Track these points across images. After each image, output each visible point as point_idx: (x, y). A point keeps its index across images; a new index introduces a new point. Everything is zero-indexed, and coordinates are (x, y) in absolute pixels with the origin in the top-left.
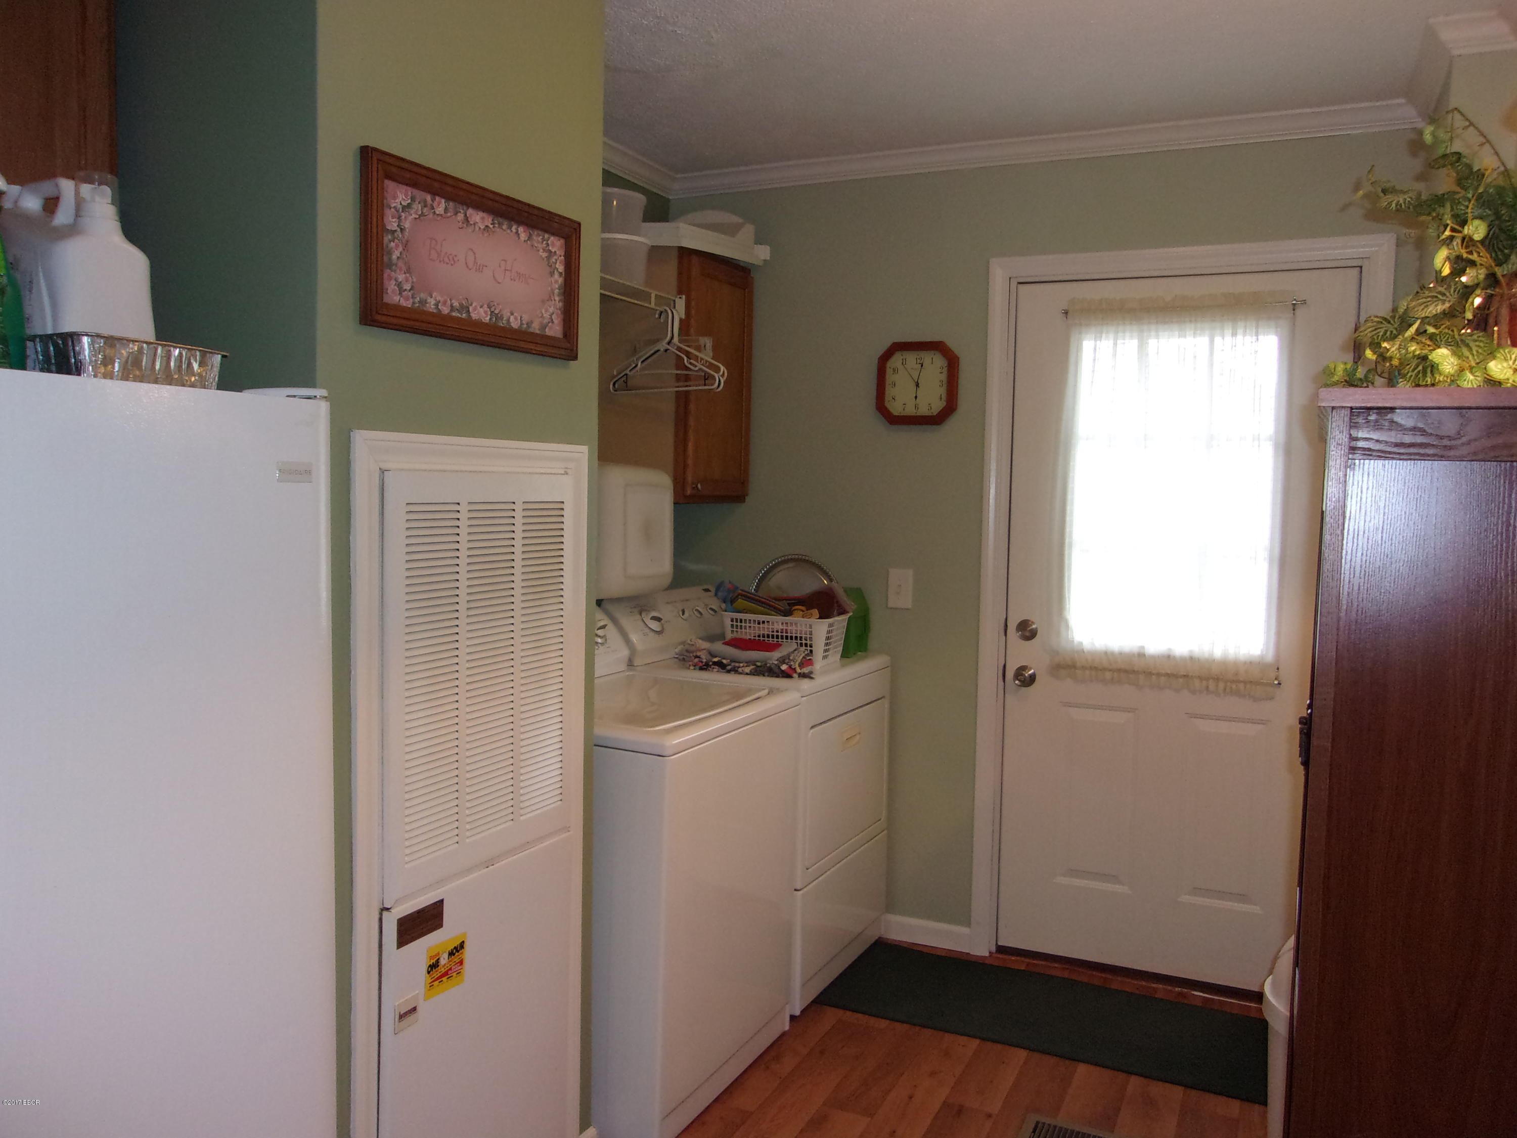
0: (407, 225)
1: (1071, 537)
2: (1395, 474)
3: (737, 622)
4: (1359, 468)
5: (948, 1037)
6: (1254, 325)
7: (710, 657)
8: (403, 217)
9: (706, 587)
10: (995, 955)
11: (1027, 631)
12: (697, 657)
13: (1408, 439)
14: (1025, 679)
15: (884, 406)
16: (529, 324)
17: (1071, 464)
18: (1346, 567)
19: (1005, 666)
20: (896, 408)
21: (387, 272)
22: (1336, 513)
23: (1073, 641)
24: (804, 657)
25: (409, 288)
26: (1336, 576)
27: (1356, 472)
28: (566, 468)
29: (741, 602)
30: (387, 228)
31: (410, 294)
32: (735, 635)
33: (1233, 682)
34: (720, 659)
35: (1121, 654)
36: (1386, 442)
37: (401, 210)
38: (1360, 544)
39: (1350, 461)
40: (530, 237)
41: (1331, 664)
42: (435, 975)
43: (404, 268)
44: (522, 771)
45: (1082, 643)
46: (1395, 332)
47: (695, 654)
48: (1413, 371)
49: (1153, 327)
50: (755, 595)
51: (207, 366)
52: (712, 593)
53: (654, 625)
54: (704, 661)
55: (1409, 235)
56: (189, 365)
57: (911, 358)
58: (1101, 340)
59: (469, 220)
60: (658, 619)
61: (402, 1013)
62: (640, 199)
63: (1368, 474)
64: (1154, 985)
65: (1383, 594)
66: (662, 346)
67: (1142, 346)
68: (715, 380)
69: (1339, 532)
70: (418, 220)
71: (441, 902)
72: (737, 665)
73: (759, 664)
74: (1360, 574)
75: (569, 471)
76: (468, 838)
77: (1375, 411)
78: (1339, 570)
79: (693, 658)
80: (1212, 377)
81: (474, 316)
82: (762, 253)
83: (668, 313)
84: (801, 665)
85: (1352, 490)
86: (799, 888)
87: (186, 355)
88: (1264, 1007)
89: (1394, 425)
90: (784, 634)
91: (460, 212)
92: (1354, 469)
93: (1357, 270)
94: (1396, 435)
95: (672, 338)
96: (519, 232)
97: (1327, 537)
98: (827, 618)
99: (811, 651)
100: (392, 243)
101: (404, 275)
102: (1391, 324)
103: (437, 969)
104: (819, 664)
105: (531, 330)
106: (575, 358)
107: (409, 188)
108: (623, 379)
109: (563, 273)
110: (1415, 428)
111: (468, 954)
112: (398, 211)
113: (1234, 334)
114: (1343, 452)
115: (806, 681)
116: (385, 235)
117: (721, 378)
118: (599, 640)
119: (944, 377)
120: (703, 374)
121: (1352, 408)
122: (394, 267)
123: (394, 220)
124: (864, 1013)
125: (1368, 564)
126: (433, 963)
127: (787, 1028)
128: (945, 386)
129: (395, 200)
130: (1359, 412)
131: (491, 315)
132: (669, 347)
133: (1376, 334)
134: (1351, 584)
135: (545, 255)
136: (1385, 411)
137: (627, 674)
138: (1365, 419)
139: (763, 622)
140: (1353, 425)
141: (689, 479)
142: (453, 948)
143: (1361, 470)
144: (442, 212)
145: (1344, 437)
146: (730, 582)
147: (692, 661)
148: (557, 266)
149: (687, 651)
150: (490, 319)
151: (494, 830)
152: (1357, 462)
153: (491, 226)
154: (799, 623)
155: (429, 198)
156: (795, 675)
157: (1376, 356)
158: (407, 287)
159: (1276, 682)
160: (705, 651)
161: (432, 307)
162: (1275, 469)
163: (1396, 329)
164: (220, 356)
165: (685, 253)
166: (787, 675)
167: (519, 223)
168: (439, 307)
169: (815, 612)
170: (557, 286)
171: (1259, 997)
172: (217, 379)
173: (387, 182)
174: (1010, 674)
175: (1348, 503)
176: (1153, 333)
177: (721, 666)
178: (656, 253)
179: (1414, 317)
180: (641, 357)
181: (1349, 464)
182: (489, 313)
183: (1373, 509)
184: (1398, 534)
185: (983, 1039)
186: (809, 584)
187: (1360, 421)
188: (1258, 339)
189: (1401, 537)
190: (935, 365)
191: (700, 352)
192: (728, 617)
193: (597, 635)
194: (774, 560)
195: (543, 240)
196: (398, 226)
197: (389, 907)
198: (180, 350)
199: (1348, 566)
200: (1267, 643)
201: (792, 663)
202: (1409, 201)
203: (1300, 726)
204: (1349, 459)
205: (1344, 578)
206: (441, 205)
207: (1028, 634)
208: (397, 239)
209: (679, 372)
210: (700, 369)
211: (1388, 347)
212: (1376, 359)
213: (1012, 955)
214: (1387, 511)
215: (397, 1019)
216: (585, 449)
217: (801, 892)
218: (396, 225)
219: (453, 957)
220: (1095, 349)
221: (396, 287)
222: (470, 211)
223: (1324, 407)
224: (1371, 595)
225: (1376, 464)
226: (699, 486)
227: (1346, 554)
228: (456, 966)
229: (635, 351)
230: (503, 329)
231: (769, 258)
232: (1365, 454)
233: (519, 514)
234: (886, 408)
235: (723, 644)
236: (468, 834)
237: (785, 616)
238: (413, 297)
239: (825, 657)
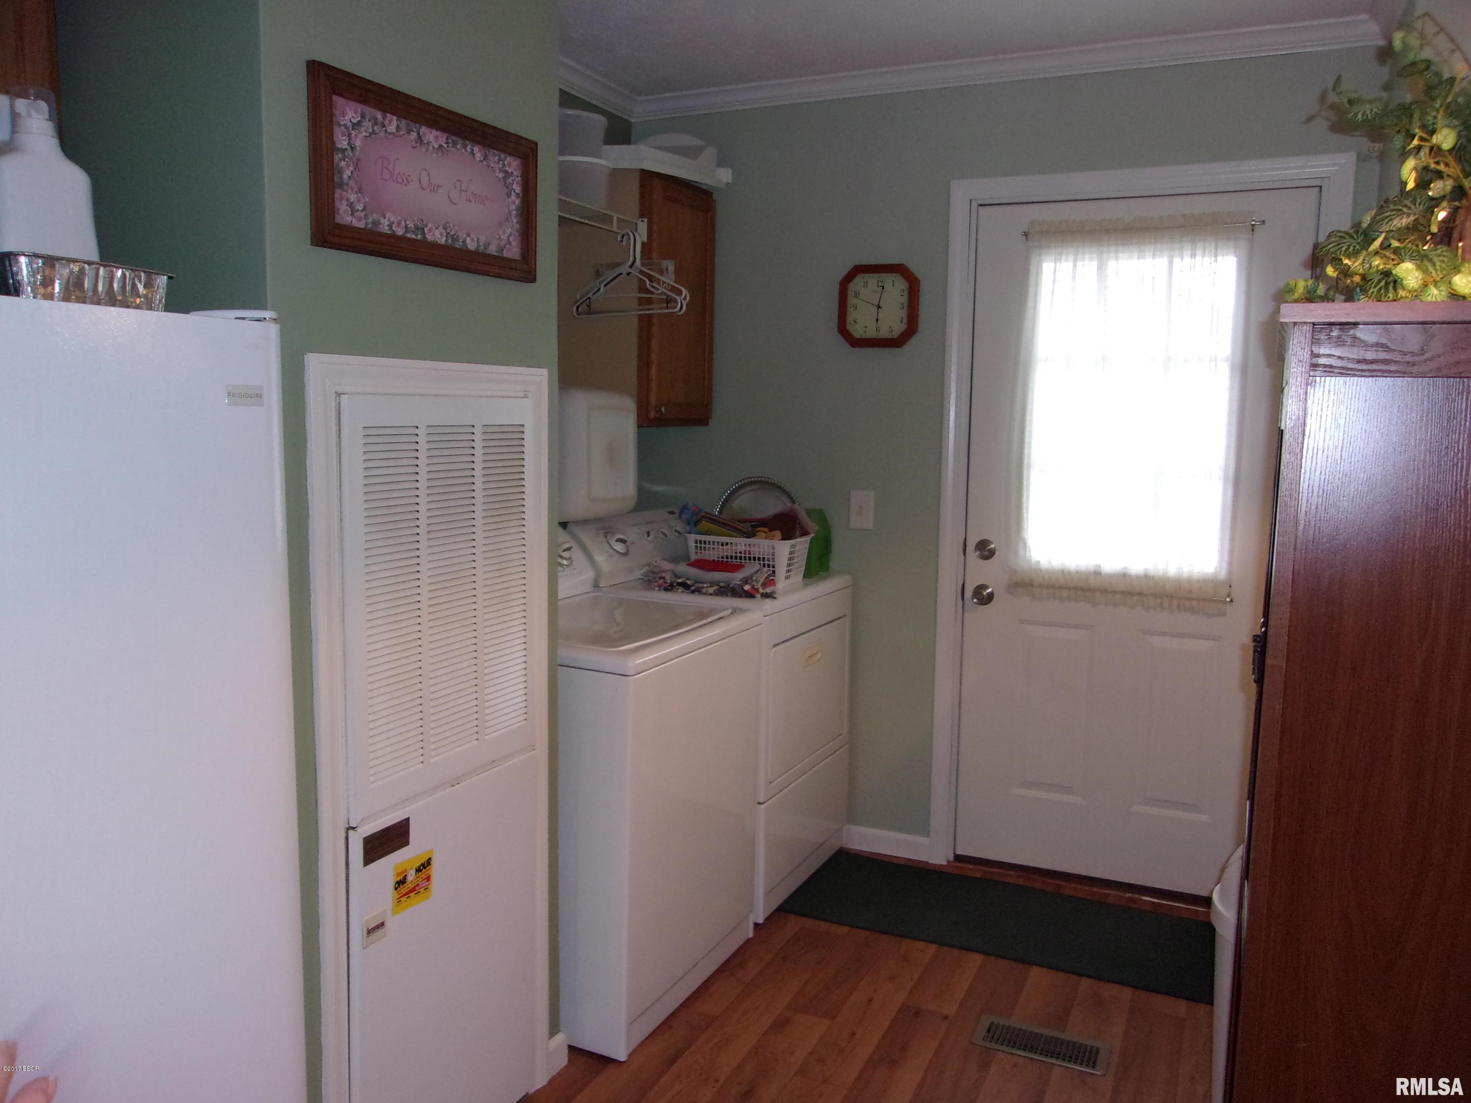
0: (358, 143)
1: (1029, 458)
2: (1356, 391)
3: (701, 543)
4: (1320, 384)
5: (907, 943)
6: (1213, 246)
7: (674, 578)
8: (353, 135)
9: (670, 510)
10: (952, 864)
11: (985, 550)
12: (661, 578)
13: (1370, 355)
14: (983, 597)
15: (846, 329)
16: (487, 245)
17: (1031, 385)
18: (1304, 486)
19: (963, 585)
20: (858, 331)
21: (338, 192)
22: (1296, 431)
23: (1031, 560)
24: (767, 578)
25: (361, 209)
26: (1295, 495)
27: (1317, 390)
28: (526, 391)
29: (704, 524)
30: (337, 146)
31: (363, 214)
32: (699, 557)
33: (1187, 599)
34: (684, 579)
35: (1077, 572)
36: (1348, 359)
37: (351, 129)
38: (1319, 462)
39: (1311, 378)
40: (485, 158)
41: (1287, 582)
42: (403, 890)
43: (356, 189)
44: (487, 691)
45: (1039, 562)
46: (1358, 247)
47: (659, 575)
48: (1375, 287)
49: (1112, 248)
50: (719, 518)
51: (154, 288)
52: (677, 515)
53: (619, 547)
54: (669, 581)
55: (1373, 150)
56: (134, 286)
57: (872, 279)
58: (1060, 262)
59: (423, 139)
60: (622, 541)
61: (370, 929)
62: (600, 121)
63: (1329, 392)
64: (1106, 892)
65: (1340, 513)
66: (624, 269)
67: (1101, 268)
68: (678, 304)
69: (1298, 451)
70: (369, 138)
71: (408, 820)
72: (701, 585)
73: (722, 584)
74: (1318, 493)
75: (530, 395)
76: (433, 757)
77: (1337, 327)
78: (1297, 490)
79: (658, 579)
80: (1170, 297)
81: (429, 237)
82: (725, 176)
83: (629, 238)
84: (764, 585)
85: (1312, 407)
86: (762, 801)
87: (130, 275)
88: (1211, 911)
89: (1356, 340)
90: (747, 555)
91: (413, 130)
92: (1315, 386)
93: (1318, 188)
94: (1359, 351)
95: (634, 262)
96: (474, 152)
97: (1285, 456)
98: (789, 540)
99: (774, 572)
100: (343, 162)
101: (355, 196)
102: (1355, 239)
103: (404, 885)
104: (781, 584)
105: (489, 252)
106: (534, 280)
107: (358, 105)
108: (585, 303)
109: (521, 194)
110: (1378, 344)
111: (435, 870)
112: (347, 128)
113: (1193, 256)
114: (1303, 370)
115: (768, 601)
116: (335, 153)
117: (683, 301)
118: (565, 562)
119: (904, 300)
120: (665, 297)
121: (1314, 324)
122: (345, 187)
123: (344, 138)
124: (825, 920)
125: (1326, 483)
126: (400, 879)
127: (751, 935)
128: (906, 308)
129: (344, 117)
130: (1322, 328)
131: (446, 236)
132: (631, 271)
133: (1339, 249)
134: (1309, 503)
135: (501, 175)
136: (1348, 327)
137: (593, 594)
138: (1326, 335)
139: (727, 544)
140: (1315, 341)
141: (653, 400)
142: (420, 864)
143: (1322, 387)
144: (394, 131)
145: (1305, 354)
146: (694, 505)
147: (657, 582)
148: (514, 187)
149: (653, 572)
150: (446, 241)
151: (458, 749)
152: (1318, 379)
153: (445, 146)
154: (761, 545)
155: (379, 116)
156: (758, 596)
157: (1337, 273)
158: (360, 207)
159: (1228, 600)
160: (669, 572)
161: (386, 228)
162: (1232, 388)
163: (1359, 243)
164: (166, 277)
165: (647, 177)
166: (750, 595)
167: (475, 142)
168: (393, 228)
169: (778, 533)
170: (514, 208)
171: (1207, 901)
172: (164, 301)
173: (335, 98)
174: (969, 593)
175: (1308, 422)
176: (1112, 255)
177: (685, 586)
178: (617, 175)
179: (1378, 231)
180: (603, 281)
181: (1310, 382)
182: (445, 234)
183: (1333, 426)
184: (1357, 452)
185: (941, 944)
186: (772, 506)
187: (1322, 337)
188: (1216, 260)
189: (1361, 455)
190: (896, 287)
191: (662, 275)
192: (692, 538)
193: (561, 557)
194: (736, 483)
195: (500, 160)
196: (348, 144)
197: (355, 826)
198: (123, 271)
199: (1306, 486)
200: (1220, 562)
201: (755, 584)
202: (1375, 112)
203: (1254, 644)
204: (1310, 376)
205: (1302, 497)
206: (393, 123)
207: (986, 554)
208: (347, 157)
209: (642, 295)
210: (662, 293)
211: (1349, 264)
212: (1337, 276)
213: (970, 863)
214: (1347, 429)
215: (365, 934)
216: (544, 372)
217: (762, 806)
218: (346, 143)
219: (420, 873)
220: (1055, 271)
221: (348, 208)
222: (424, 129)
223: (1286, 323)
224: (1329, 515)
225: (1337, 382)
226: (663, 409)
227: (1305, 473)
228: (424, 882)
229: (598, 274)
230: (460, 250)
231: (730, 181)
232: (1326, 371)
233: (478, 437)
234: (847, 330)
235: (688, 565)
236: (433, 753)
237: (748, 538)
238: (366, 217)
239: (787, 578)
